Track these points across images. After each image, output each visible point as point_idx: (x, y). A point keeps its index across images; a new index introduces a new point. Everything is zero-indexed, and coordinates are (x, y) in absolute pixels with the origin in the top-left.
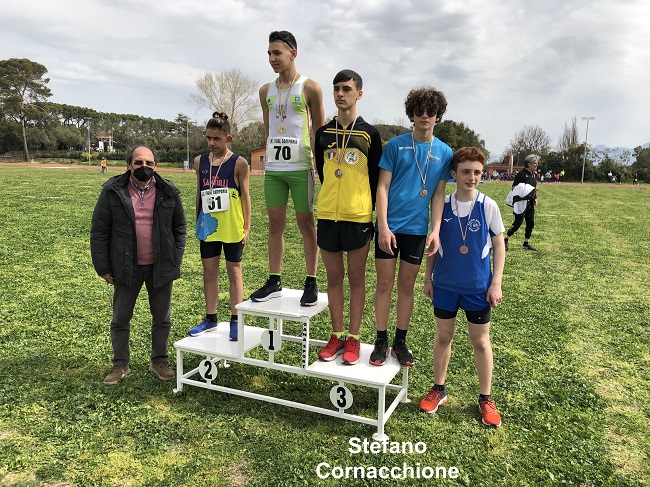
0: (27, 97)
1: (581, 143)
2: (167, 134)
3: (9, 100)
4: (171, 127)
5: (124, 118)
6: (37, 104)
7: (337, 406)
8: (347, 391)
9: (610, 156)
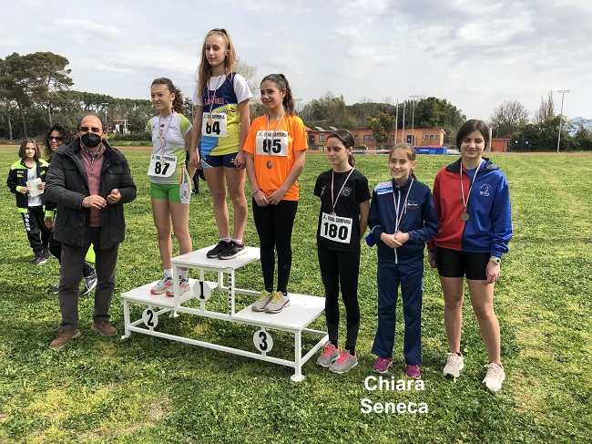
0: (52, 86)
1: (557, 115)
3: (37, 89)
5: (137, 103)
6: (61, 92)
7: (259, 349)
8: (268, 335)
9: (585, 126)
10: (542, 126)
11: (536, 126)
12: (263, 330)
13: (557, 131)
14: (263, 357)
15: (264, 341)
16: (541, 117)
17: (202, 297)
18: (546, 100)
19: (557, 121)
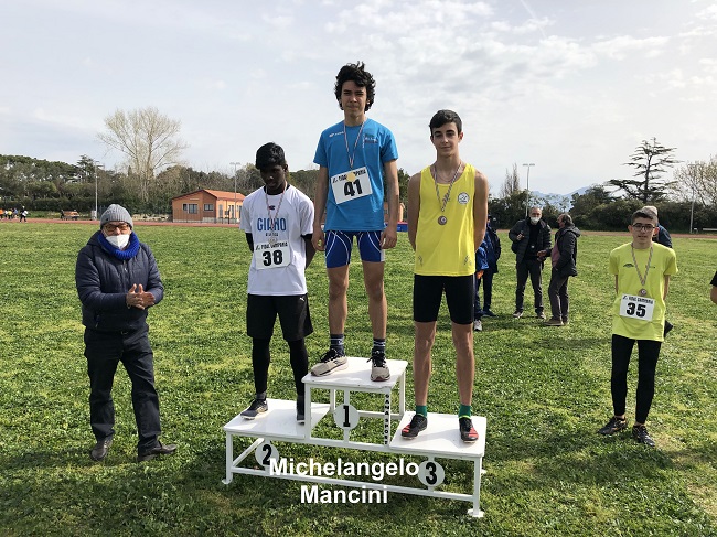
1: (523, 190)
2: (67, 180)
4: (72, 171)
5: (11, 159)
7: (425, 483)
8: (438, 466)
9: (551, 202)
10: (508, 201)
11: (502, 201)
12: (431, 460)
13: (523, 207)
14: (431, 492)
15: (432, 473)
16: (506, 191)
17: (347, 424)
18: (511, 173)
19: (524, 196)
